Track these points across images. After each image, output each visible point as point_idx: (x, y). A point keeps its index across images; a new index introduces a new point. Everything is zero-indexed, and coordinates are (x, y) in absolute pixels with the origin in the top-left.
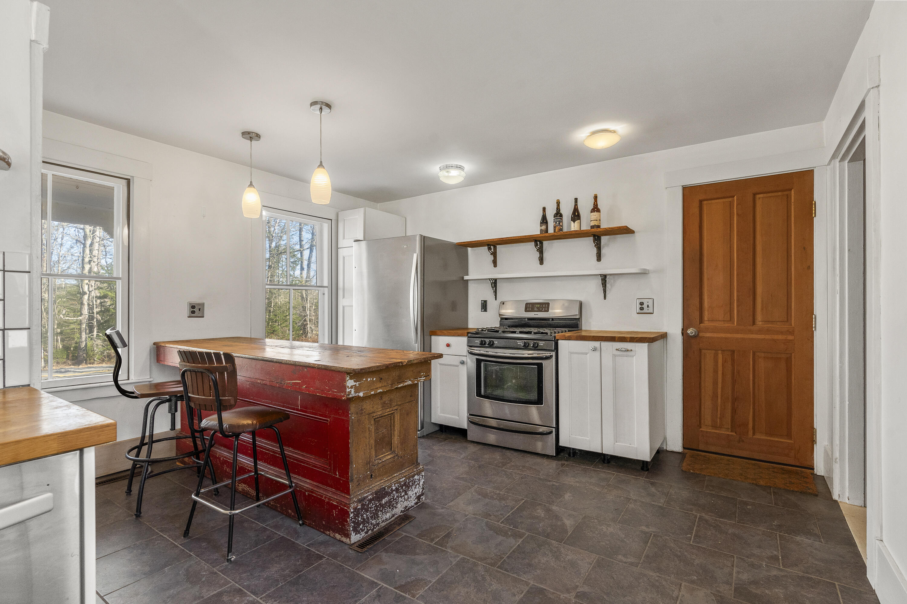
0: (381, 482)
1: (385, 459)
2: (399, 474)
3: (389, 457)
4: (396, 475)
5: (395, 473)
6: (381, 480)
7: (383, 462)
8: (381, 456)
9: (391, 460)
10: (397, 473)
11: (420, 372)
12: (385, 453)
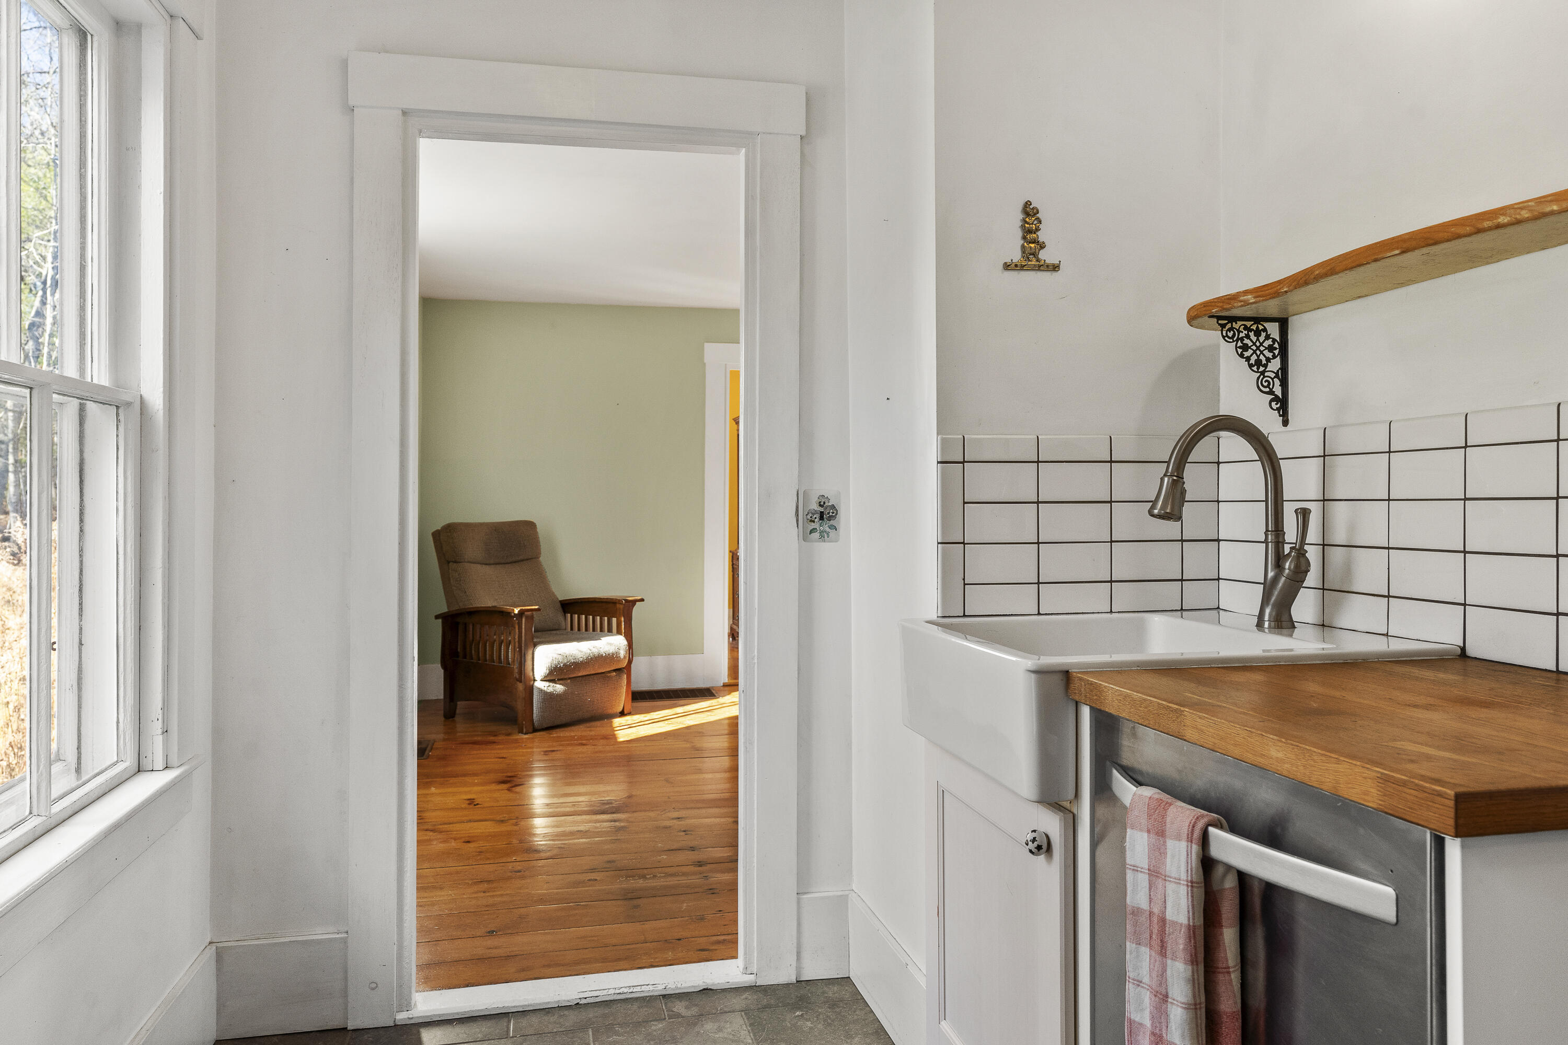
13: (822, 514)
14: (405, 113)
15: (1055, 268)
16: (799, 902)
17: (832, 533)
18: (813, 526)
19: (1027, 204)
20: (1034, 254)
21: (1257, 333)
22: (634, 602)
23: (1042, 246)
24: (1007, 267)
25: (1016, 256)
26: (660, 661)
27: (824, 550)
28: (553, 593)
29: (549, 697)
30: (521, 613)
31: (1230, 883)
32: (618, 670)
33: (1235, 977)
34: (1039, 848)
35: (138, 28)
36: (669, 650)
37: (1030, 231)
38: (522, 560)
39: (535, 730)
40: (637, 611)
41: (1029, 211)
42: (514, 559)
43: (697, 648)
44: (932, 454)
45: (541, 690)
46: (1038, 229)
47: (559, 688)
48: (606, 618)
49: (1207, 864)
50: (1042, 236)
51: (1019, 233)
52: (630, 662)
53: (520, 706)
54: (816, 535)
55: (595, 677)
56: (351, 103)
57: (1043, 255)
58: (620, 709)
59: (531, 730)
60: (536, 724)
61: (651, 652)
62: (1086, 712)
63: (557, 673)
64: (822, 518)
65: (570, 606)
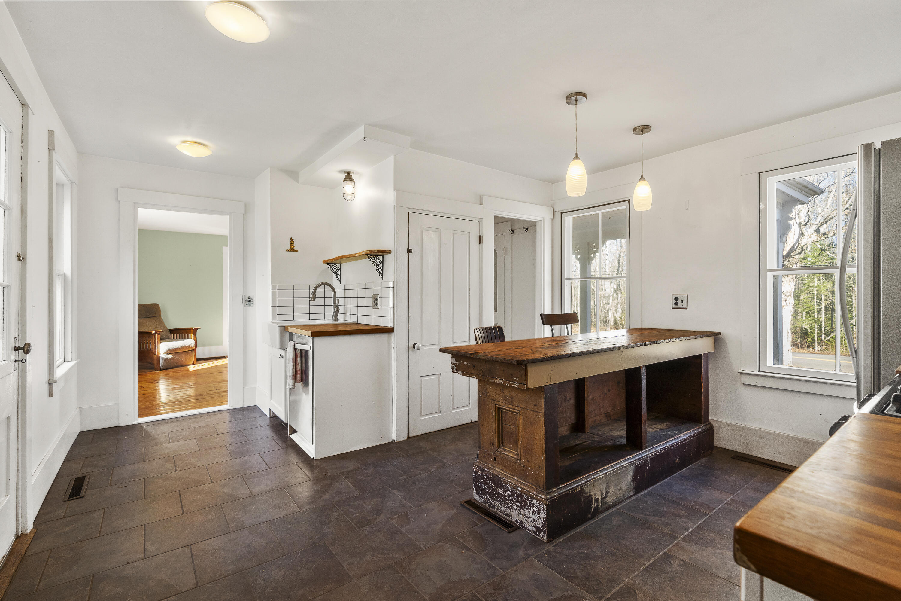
0: (501, 471)
1: (508, 454)
2: (519, 481)
3: (512, 455)
4: (515, 478)
5: (516, 477)
6: (503, 470)
7: (505, 454)
8: (507, 449)
9: (514, 460)
10: (518, 478)
11: (512, 376)
12: (512, 450)
13: (249, 300)
14: (134, 203)
15: (297, 251)
16: (243, 389)
17: (252, 305)
18: (247, 303)
19: (291, 238)
20: (293, 248)
21: (335, 266)
22: (197, 329)
23: (294, 247)
24: (287, 251)
25: (289, 249)
26: (207, 349)
27: (250, 309)
28: (166, 327)
29: (166, 360)
30: (156, 333)
31: (299, 351)
32: (192, 350)
33: (300, 365)
34: (281, 357)
35: (63, 185)
36: (210, 345)
37: (292, 244)
38: (154, 317)
39: (161, 370)
40: (198, 331)
41: (292, 240)
42: (151, 316)
43: (220, 343)
44: (270, 288)
45: (163, 358)
46: (293, 243)
47: (170, 356)
48: (187, 334)
49: (295, 349)
50: (294, 245)
51: (289, 244)
52: (196, 348)
53: (155, 362)
54: (248, 305)
55: (183, 353)
56: (119, 200)
57: (294, 248)
58: (192, 363)
59: (159, 370)
60: (161, 368)
61: (204, 345)
62: (288, 332)
63: (169, 352)
64: (249, 301)
65: (172, 331)
